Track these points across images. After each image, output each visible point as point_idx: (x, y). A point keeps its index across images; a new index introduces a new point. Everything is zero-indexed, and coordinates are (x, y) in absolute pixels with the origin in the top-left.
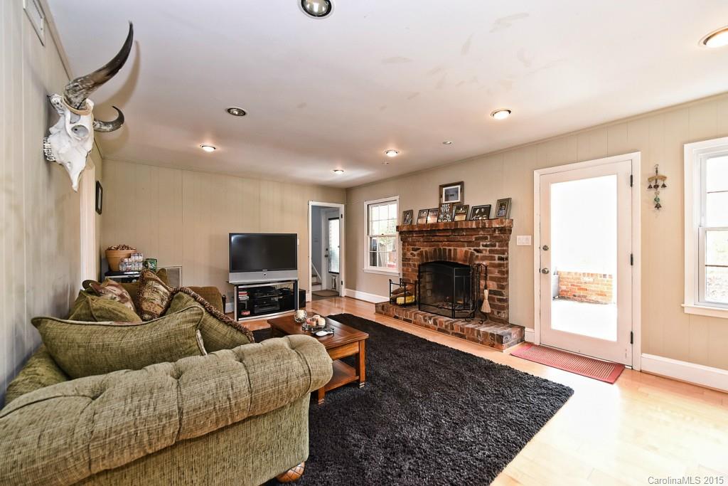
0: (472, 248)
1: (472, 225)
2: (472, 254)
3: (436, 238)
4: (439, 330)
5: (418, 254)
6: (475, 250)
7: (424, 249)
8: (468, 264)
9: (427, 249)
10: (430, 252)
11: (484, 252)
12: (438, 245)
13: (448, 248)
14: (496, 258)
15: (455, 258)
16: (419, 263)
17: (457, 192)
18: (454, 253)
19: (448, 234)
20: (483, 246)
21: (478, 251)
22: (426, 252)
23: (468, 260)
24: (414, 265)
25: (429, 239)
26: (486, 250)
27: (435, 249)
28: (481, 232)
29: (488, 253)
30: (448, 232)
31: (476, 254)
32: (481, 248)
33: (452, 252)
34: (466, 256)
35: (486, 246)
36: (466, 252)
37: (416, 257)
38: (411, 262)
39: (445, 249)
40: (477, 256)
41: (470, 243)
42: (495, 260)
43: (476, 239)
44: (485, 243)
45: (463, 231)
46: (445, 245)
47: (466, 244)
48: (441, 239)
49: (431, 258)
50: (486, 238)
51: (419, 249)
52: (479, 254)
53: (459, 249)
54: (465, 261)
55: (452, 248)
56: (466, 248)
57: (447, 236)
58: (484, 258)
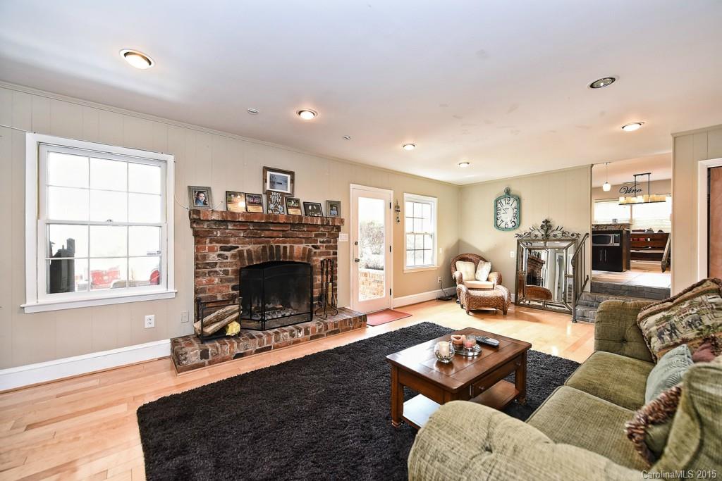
0: (310, 245)
1: (317, 221)
2: (310, 251)
3: (267, 233)
4: (312, 338)
5: (234, 256)
6: (313, 246)
7: (245, 248)
8: (306, 261)
9: (250, 247)
10: (256, 252)
11: (321, 248)
12: (269, 242)
13: (282, 245)
14: (332, 253)
15: (292, 256)
16: (235, 268)
17: (286, 182)
18: (290, 250)
19: (286, 229)
20: (320, 242)
21: (316, 247)
22: (249, 251)
23: (306, 257)
24: (226, 272)
25: (256, 234)
26: (323, 246)
27: (264, 248)
28: (322, 229)
29: (324, 249)
30: (287, 227)
31: (314, 250)
32: (319, 244)
33: (288, 249)
34: (304, 254)
35: (323, 242)
36: (304, 249)
37: (229, 260)
38: (217, 269)
39: (279, 246)
40: (315, 253)
41: (308, 240)
42: (330, 255)
43: (316, 235)
44: (322, 240)
45: (304, 227)
46: (278, 242)
47: (304, 240)
48: (275, 234)
49: (258, 259)
50: (324, 235)
51: (238, 247)
52: (317, 251)
53: (296, 246)
54: (302, 258)
55: (288, 245)
56: (304, 245)
57: (283, 231)
58: (321, 254)
